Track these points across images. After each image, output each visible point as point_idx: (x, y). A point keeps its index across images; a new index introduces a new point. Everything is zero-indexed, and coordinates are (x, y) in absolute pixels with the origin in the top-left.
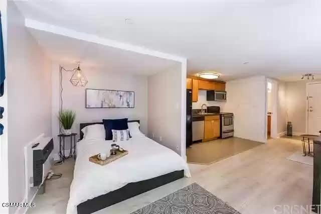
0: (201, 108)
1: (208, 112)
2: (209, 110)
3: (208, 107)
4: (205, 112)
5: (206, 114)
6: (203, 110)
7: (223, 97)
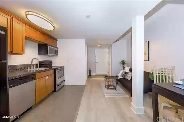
0: (30, 63)
1: (40, 67)
2: (41, 64)
3: (39, 62)
4: (37, 67)
5: (37, 69)
6: (33, 65)
7: (56, 53)
